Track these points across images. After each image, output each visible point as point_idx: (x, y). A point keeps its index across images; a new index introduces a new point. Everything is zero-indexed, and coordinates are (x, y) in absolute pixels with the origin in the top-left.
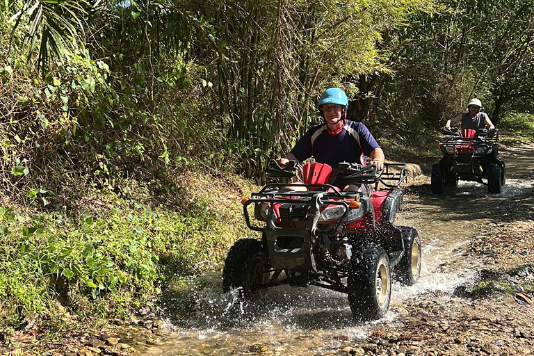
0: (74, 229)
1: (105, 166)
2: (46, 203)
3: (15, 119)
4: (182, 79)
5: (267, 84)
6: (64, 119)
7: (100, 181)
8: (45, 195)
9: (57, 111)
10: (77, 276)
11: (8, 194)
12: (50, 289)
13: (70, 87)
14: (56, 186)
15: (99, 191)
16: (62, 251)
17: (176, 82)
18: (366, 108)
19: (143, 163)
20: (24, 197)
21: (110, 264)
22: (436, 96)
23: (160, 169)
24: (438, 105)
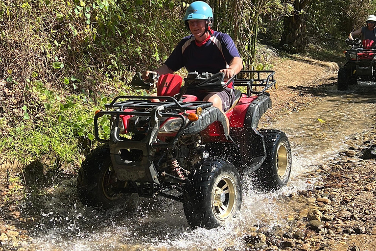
0: (94, 105)
1: (115, 63)
2: (75, 87)
3: (54, 30)
5: (228, 5)
6: (88, 30)
7: (112, 73)
8: (75, 82)
9: (83, 24)
11: (50, 81)
12: (78, 146)
13: (91, 7)
14: (82, 76)
15: (111, 79)
16: (87, 121)
17: (164, 4)
18: (298, 22)
19: (141, 61)
20: (61, 83)
22: (349, 13)
23: (152, 64)
24: (351, 20)
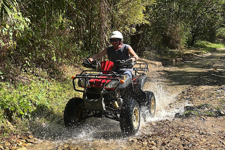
0: (14, 89)
1: (28, 63)
2: (2, 78)
4: (62, 26)
5: (98, 28)
6: (11, 43)
7: (26, 69)
8: (2, 75)
9: (8, 39)
10: (16, 109)
12: (4, 115)
13: (13, 29)
14: (7, 71)
15: (26, 73)
16: (10, 99)
17: (59, 27)
18: (139, 39)
19: (45, 61)
21: (30, 104)
23: (52, 64)
24: (169, 37)
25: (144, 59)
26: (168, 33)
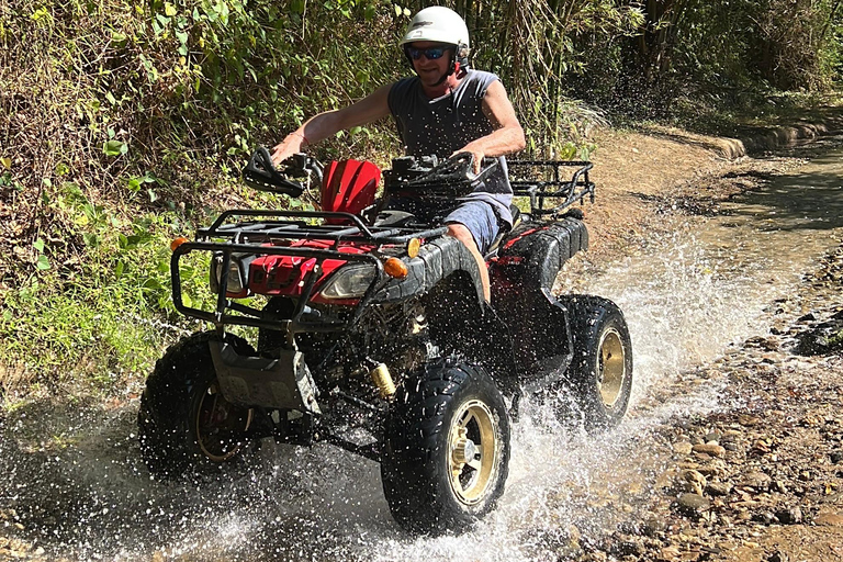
1: (244, 142)
2: (153, 199)
3: (106, 68)
5: (496, 12)
7: (237, 164)
8: (153, 186)
9: (170, 56)
11: (96, 184)
13: (190, 19)
14: (168, 173)
15: (235, 179)
17: (354, 9)
18: (655, 50)
20: (121, 188)
22: (768, 28)
23: (327, 146)
24: (772, 44)
25: (674, 129)
26: (767, 29)
